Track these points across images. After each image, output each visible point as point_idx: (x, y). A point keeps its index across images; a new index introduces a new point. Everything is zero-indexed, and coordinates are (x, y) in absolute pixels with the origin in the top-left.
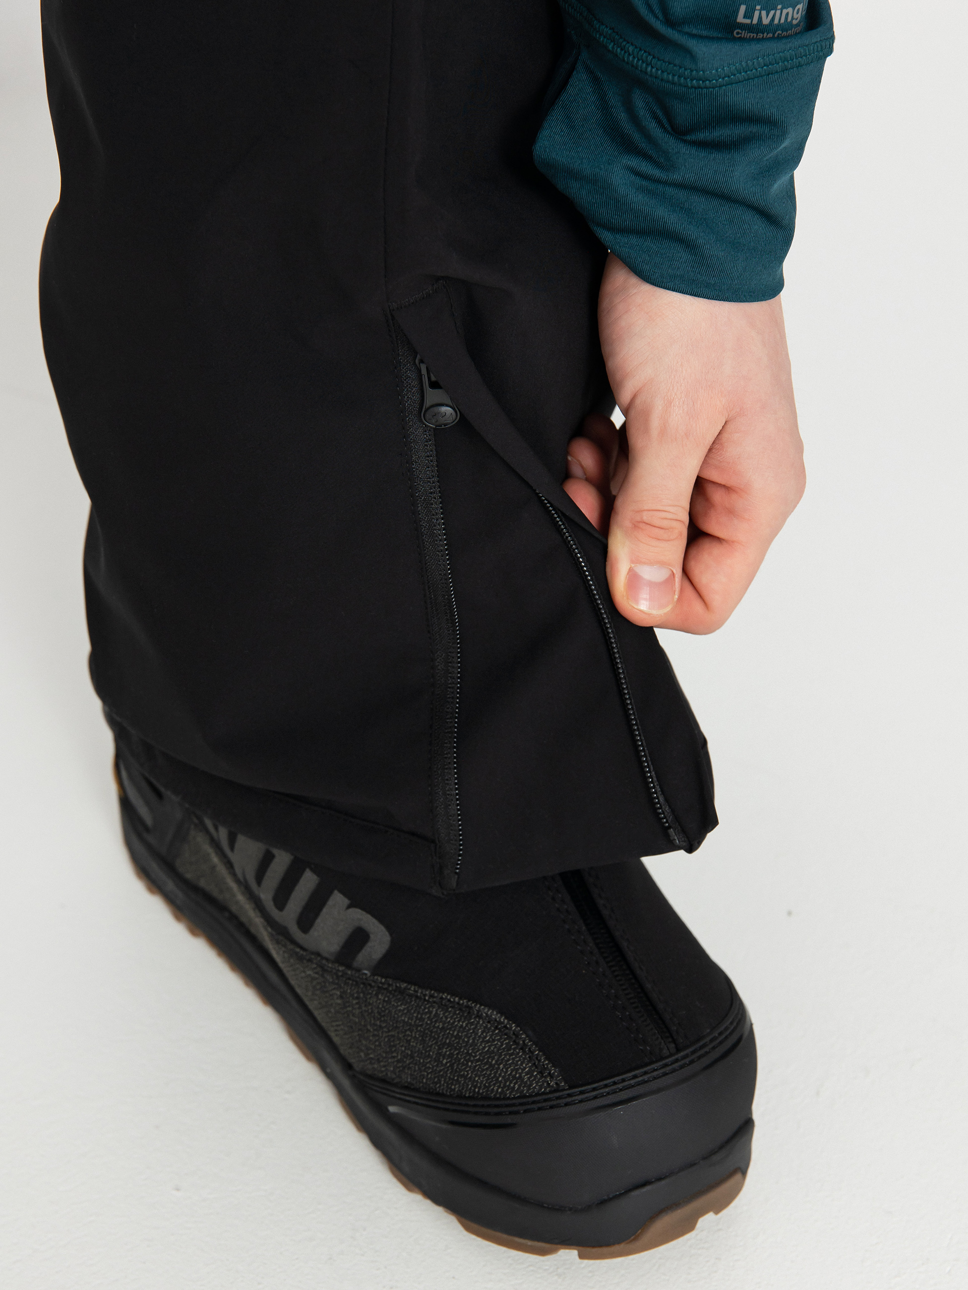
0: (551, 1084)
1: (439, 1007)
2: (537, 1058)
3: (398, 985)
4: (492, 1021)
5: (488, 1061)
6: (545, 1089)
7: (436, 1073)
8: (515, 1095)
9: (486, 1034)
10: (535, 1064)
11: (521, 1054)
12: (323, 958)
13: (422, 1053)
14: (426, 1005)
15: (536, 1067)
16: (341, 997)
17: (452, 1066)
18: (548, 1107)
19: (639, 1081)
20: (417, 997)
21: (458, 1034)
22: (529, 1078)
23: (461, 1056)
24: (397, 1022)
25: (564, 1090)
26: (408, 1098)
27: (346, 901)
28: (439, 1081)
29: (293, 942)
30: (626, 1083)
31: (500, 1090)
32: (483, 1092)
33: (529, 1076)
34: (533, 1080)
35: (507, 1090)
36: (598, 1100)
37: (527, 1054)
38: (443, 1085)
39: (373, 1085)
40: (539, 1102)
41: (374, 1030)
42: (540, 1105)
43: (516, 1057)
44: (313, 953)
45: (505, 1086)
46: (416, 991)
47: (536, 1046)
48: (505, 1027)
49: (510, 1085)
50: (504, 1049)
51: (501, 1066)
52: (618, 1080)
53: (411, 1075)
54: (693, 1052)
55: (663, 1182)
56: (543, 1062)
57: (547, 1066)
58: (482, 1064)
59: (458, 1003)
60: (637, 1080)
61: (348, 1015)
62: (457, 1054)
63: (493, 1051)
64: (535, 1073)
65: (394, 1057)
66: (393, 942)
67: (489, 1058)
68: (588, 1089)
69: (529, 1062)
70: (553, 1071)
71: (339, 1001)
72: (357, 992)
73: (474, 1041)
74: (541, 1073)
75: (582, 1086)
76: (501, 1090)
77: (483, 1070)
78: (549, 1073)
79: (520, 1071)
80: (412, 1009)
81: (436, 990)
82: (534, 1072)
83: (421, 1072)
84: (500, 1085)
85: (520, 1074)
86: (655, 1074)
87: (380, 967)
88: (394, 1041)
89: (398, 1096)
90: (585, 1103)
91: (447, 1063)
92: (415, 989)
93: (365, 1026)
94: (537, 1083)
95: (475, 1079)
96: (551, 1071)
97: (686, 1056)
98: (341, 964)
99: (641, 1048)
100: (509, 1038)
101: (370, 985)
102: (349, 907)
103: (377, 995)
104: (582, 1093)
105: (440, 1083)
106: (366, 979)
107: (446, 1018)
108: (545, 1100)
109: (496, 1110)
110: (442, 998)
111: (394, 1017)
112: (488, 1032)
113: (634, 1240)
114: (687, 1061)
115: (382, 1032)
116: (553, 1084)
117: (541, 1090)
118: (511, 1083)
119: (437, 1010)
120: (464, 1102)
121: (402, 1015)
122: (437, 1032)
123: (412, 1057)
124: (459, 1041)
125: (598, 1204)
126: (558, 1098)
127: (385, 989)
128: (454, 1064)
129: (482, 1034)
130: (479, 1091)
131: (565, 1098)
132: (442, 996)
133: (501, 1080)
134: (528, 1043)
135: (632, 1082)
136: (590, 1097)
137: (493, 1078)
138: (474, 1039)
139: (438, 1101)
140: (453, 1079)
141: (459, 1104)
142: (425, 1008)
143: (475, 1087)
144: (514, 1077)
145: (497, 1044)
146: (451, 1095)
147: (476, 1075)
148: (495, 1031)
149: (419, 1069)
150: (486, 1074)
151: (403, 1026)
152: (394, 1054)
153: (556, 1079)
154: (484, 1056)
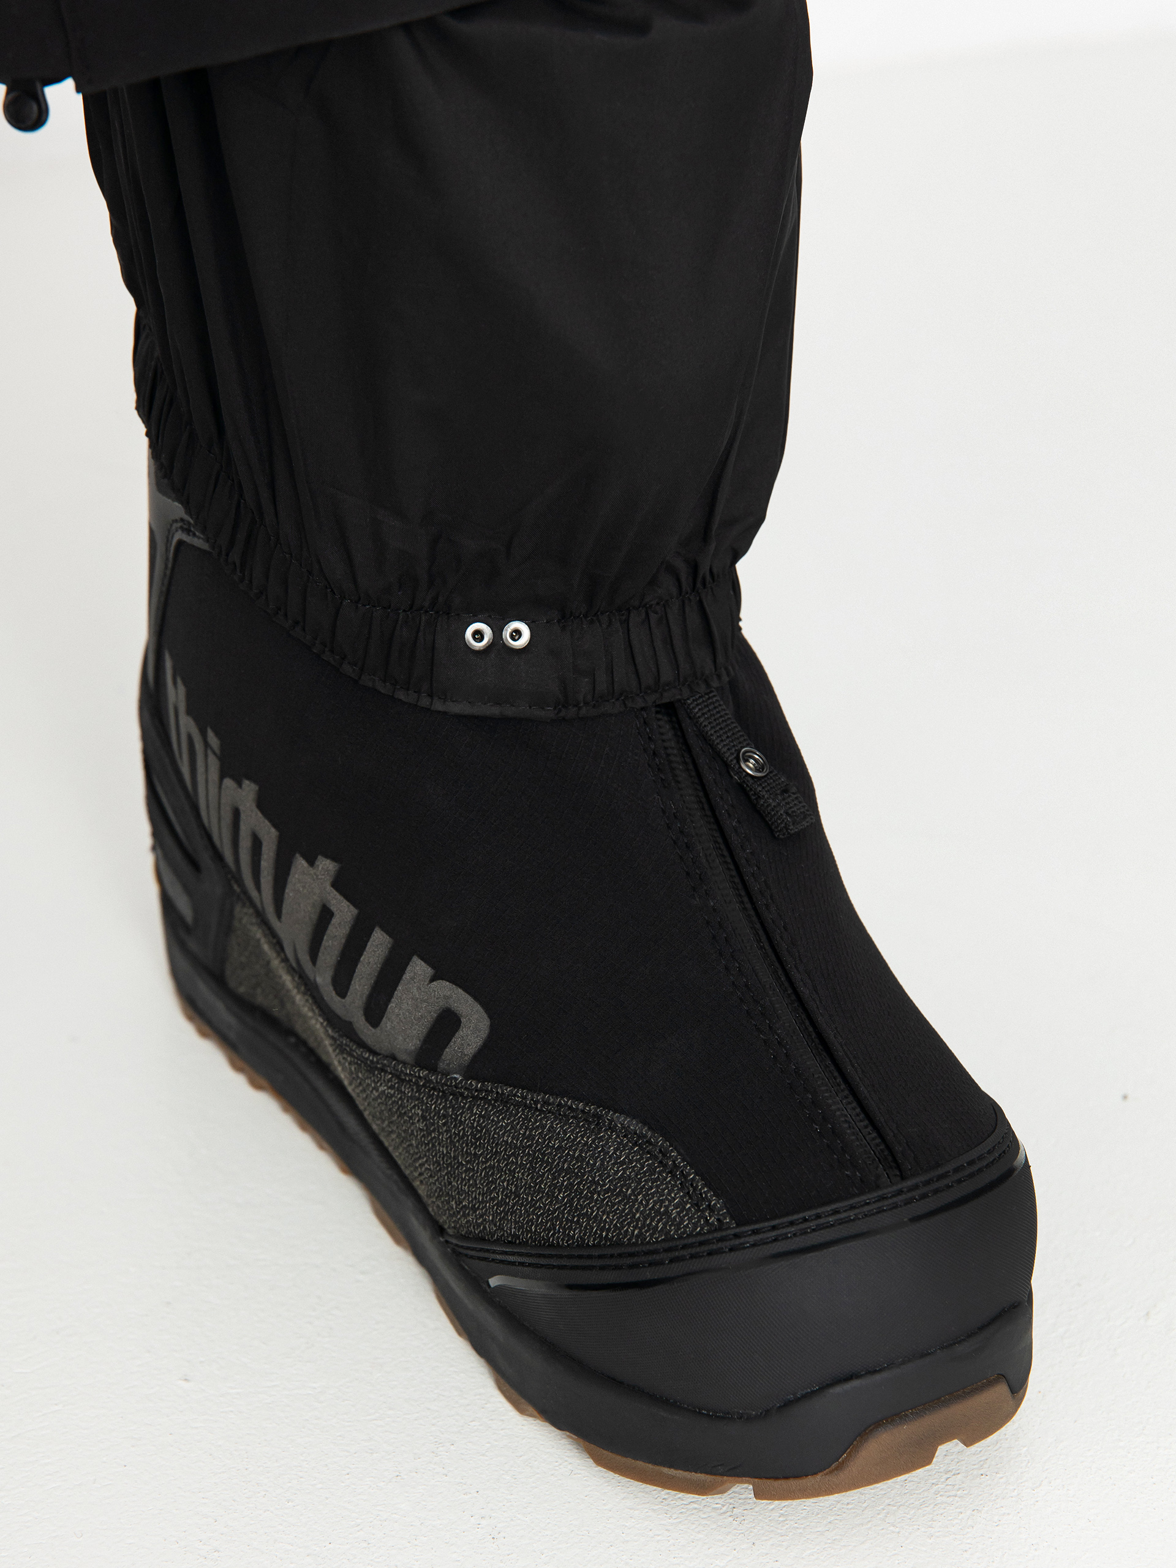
0: (710, 1221)
1: (556, 1118)
2: (692, 1185)
3: (499, 1091)
4: (630, 1133)
5: (621, 1190)
6: (702, 1229)
7: (549, 1215)
8: (658, 1238)
9: (621, 1153)
10: (688, 1193)
11: (669, 1179)
12: (399, 1062)
13: (530, 1187)
14: (537, 1116)
15: (690, 1198)
16: (424, 1118)
17: (571, 1201)
18: (705, 1254)
19: (841, 1219)
20: (525, 1105)
21: (580, 1155)
22: (678, 1213)
23: (584, 1185)
24: (497, 1144)
25: (729, 1228)
26: (511, 1258)
27: (429, 971)
28: (554, 1226)
29: (362, 1044)
30: (822, 1221)
31: (636, 1232)
32: (613, 1237)
33: (678, 1210)
34: (684, 1216)
35: (646, 1232)
36: (779, 1243)
37: (678, 1179)
38: (559, 1232)
39: (468, 1248)
40: (691, 1245)
41: (467, 1162)
42: (693, 1251)
43: (662, 1184)
44: (386, 1057)
45: (643, 1226)
46: (524, 1098)
47: (692, 1168)
48: (649, 1142)
49: (650, 1224)
50: (645, 1172)
51: (640, 1197)
52: (809, 1217)
53: (516, 1222)
54: (927, 1183)
55: (877, 1377)
56: (701, 1190)
57: (706, 1195)
58: (612, 1195)
59: (583, 1111)
60: (838, 1216)
61: (434, 1145)
62: (579, 1184)
63: (629, 1176)
64: (689, 1206)
65: (493, 1199)
66: (493, 1028)
67: (622, 1186)
68: (764, 1228)
69: (679, 1190)
70: (713, 1202)
71: (421, 1125)
72: (445, 1108)
73: (602, 1164)
74: (696, 1205)
75: (756, 1222)
76: (638, 1232)
77: (613, 1205)
78: (709, 1205)
79: (667, 1203)
80: (518, 1124)
81: (551, 1094)
82: (686, 1204)
83: (528, 1216)
84: (637, 1224)
85: (667, 1207)
86: (866, 1209)
87: (475, 1068)
88: (493, 1174)
89: (499, 1257)
90: (759, 1248)
91: (563, 1198)
92: (522, 1094)
93: (455, 1158)
94: (690, 1219)
95: (602, 1218)
96: (711, 1202)
97: (916, 1187)
98: (422, 1068)
99: (848, 1173)
100: (654, 1157)
101: (462, 1094)
102: (432, 980)
103: (470, 1108)
104: (755, 1232)
105: (555, 1229)
106: (456, 1086)
107: (565, 1133)
108: (701, 1244)
109: (629, 1261)
110: (560, 1105)
111: (493, 1138)
112: (624, 1150)
113: (837, 1469)
114: (916, 1194)
115: (478, 1164)
116: (713, 1221)
117: (696, 1229)
118: (652, 1220)
119: (552, 1123)
120: (585, 1253)
121: (503, 1134)
122: (551, 1153)
123: (517, 1195)
124: (582, 1164)
125: (780, 1407)
126: (721, 1240)
127: (481, 1099)
128: (573, 1199)
129: (615, 1153)
130: (607, 1235)
131: (730, 1239)
132: (560, 1102)
133: (639, 1218)
134: (680, 1163)
135: (831, 1220)
136: (768, 1238)
137: (627, 1214)
138: (602, 1161)
139: (551, 1256)
140: (572, 1221)
141: (580, 1257)
142: (536, 1121)
143: (602, 1230)
144: (658, 1212)
145: (635, 1166)
146: (568, 1245)
147: (604, 1212)
148: (632, 1148)
149: (526, 1211)
150: (618, 1209)
151: (505, 1150)
152: (494, 1194)
153: (718, 1213)
154: (616, 1184)
